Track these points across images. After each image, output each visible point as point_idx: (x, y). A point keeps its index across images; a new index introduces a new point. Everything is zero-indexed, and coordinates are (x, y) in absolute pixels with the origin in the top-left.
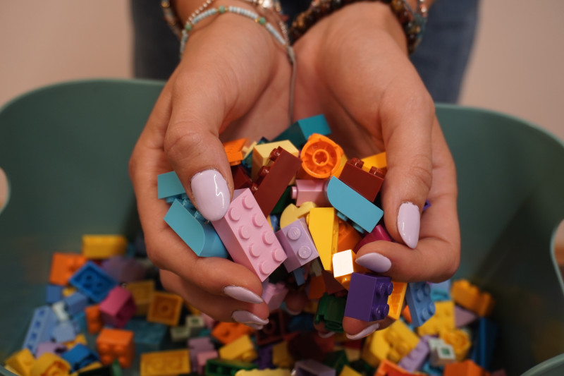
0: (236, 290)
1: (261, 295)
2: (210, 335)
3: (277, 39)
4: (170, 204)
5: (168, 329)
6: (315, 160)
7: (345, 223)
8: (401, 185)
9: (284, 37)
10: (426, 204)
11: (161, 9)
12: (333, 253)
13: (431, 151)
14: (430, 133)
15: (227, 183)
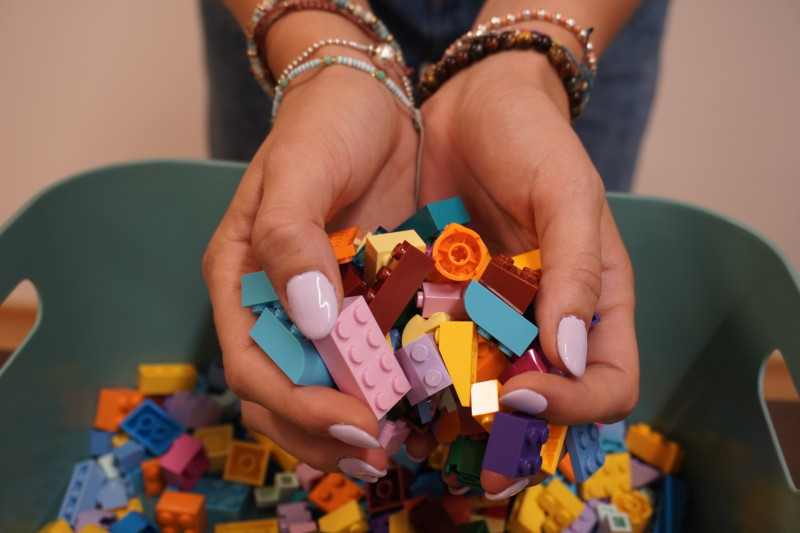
0: (345, 430)
1: (377, 437)
2: (306, 500)
3: (400, 99)
4: (258, 315)
5: (251, 491)
6: (452, 258)
7: (488, 343)
8: (561, 294)
9: (408, 97)
10: (594, 318)
11: (247, 58)
12: (472, 383)
13: (600, 247)
14: (599, 224)
15: (335, 290)
